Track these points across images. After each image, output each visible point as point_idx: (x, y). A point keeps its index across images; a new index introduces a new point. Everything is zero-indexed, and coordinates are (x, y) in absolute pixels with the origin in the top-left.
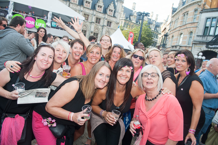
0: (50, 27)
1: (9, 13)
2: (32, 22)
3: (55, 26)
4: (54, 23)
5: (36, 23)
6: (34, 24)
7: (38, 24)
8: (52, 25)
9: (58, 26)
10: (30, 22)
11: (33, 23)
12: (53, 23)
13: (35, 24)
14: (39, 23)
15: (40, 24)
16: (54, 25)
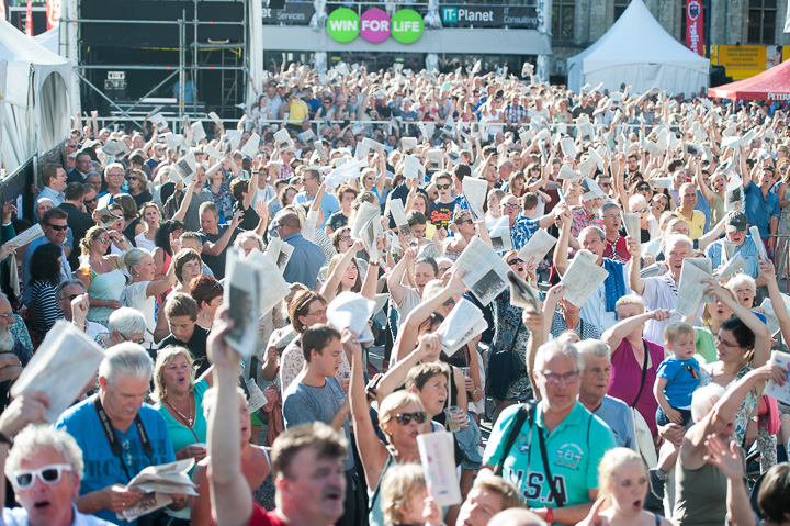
0: (438, 28)
1: (317, 8)
2: (382, 22)
3: (455, 21)
4: (451, 11)
5: (395, 24)
6: (387, 29)
7: (399, 27)
8: (445, 18)
9: (463, 18)
10: (375, 26)
11: (383, 25)
12: (445, 11)
13: (390, 27)
14: (402, 23)
15: (407, 23)
16: (450, 18)
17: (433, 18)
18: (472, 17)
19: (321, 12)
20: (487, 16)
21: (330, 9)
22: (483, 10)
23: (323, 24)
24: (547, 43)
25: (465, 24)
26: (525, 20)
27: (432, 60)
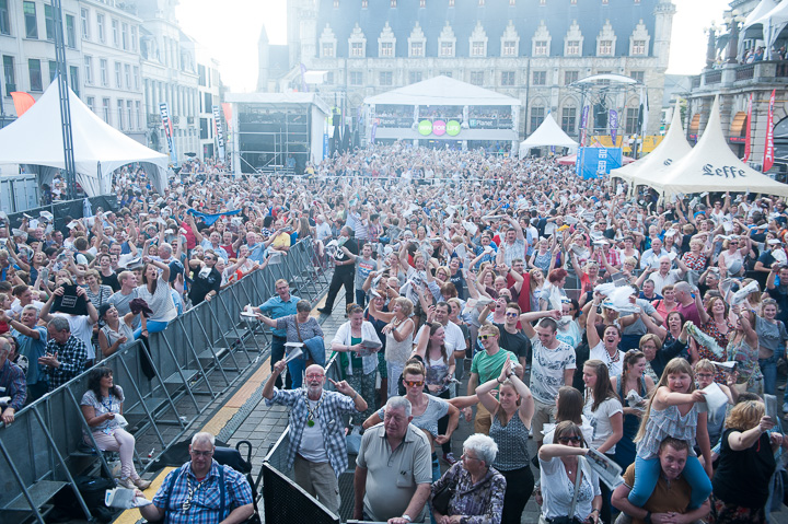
0: (467, 129)
1: (415, 120)
2: (443, 126)
3: (475, 125)
4: (473, 121)
5: (448, 127)
7: (450, 128)
8: (471, 124)
9: (479, 124)
10: (439, 128)
11: (443, 128)
12: (471, 121)
13: (446, 128)
15: (453, 126)
17: (465, 124)
18: (483, 124)
19: (416, 122)
20: (490, 124)
21: (420, 120)
22: (488, 120)
23: (416, 127)
24: (517, 136)
25: (479, 127)
26: (507, 125)
27: (465, 143)
